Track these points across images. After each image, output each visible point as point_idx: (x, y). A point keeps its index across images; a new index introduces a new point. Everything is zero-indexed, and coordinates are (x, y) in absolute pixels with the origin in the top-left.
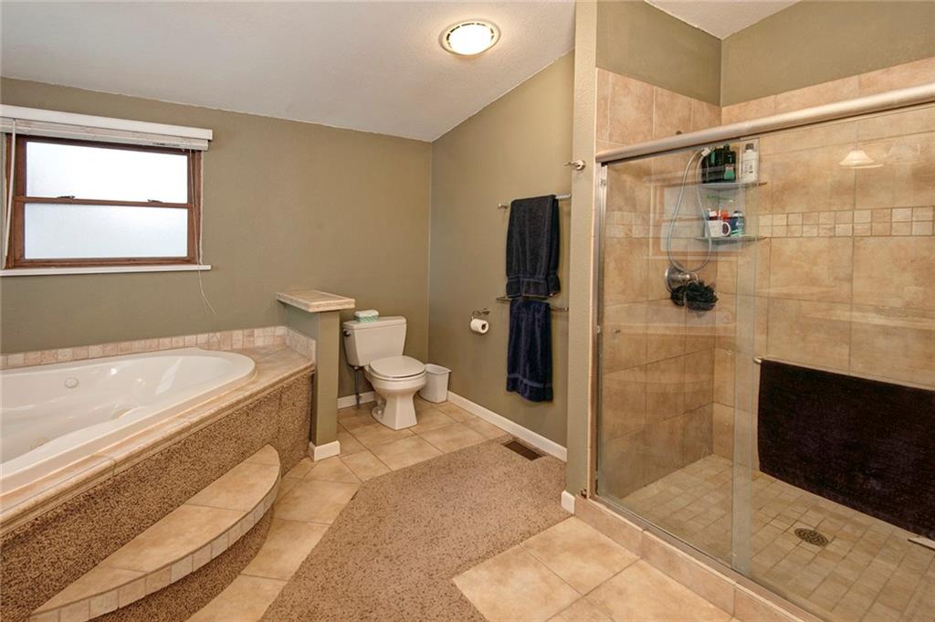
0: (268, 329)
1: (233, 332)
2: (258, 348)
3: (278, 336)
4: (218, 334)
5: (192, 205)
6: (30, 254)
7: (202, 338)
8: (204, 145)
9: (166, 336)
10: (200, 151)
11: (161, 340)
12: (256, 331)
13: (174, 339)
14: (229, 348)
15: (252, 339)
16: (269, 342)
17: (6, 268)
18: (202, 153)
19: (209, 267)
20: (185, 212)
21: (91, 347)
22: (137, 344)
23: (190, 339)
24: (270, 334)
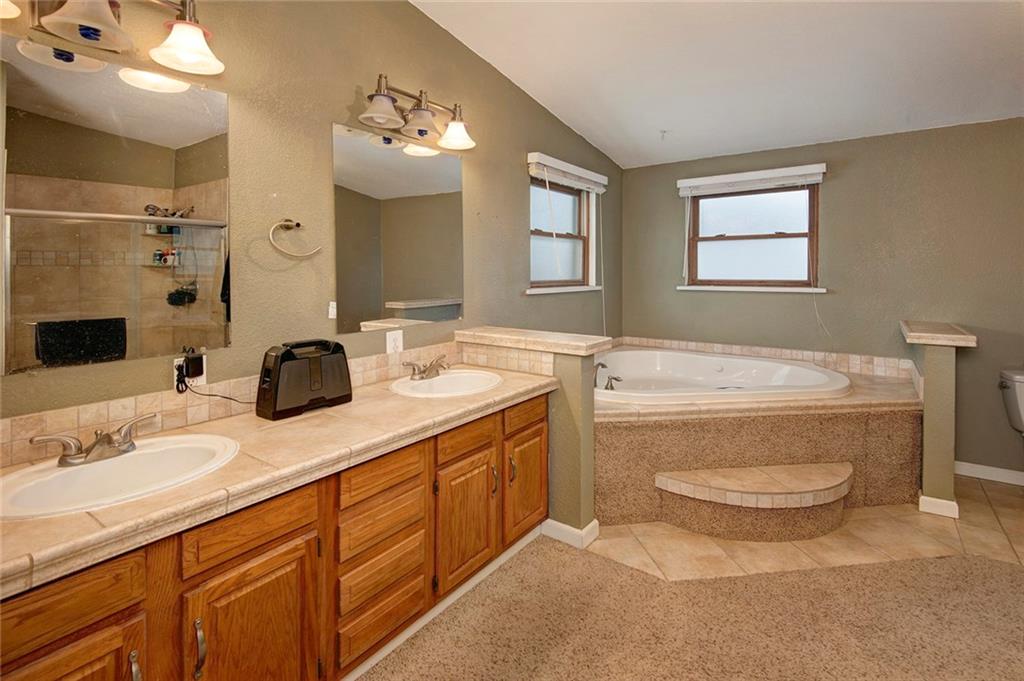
0: (891, 360)
1: (850, 356)
2: (877, 377)
3: (904, 370)
4: (834, 355)
5: (813, 234)
6: (701, 276)
7: (819, 355)
8: (819, 179)
9: (787, 348)
10: (818, 184)
11: (784, 350)
12: (876, 359)
13: (795, 352)
14: (845, 371)
15: (871, 366)
16: (891, 373)
17: (689, 285)
18: (820, 186)
19: (824, 291)
20: (805, 240)
21: (734, 346)
22: (765, 351)
23: (808, 354)
24: (892, 365)
